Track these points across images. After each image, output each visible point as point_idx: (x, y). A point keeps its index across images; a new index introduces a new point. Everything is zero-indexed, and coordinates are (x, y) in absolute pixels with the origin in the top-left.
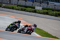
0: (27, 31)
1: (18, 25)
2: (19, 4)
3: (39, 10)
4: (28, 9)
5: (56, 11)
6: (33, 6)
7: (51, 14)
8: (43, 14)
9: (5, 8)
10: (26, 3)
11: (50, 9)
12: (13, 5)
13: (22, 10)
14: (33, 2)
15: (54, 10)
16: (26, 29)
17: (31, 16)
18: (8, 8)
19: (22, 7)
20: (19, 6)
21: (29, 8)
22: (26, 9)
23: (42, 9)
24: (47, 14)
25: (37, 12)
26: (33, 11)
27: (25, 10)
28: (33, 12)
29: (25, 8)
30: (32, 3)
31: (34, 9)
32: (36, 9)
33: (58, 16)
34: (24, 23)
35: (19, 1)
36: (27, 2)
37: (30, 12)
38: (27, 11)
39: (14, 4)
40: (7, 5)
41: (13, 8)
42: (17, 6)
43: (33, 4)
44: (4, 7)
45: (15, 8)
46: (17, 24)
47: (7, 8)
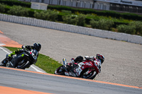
0: (84, 71)
1: (35, 54)
3: (39, 11)
4: (14, 8)
5: (80, 12)
6: (26, 1)
7: (69, 20)
8: (49, 20)
11: (66, 9)
15: (76, 11)
16: (80, 66)
17: (22, 24)
21: (17, 7)
22: (9, 10)
23: (48, 8)
24: (59, 19)
25: (35, 15)
26: (26, 13)
27: (6, 11)
28: (26, 15)
29: (7, 7)
31: (28, 9)
32: (32, 7)
33: (85, 25)
34: (5, 42)
37: (19, 15)
38: (12, 14)
46: (32, 52)
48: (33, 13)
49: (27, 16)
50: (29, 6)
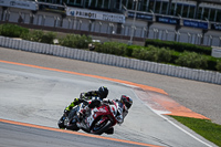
2: (151, 37)
4: (185, 55)
6: (205, 44)
9: (99, 51)
10: (178, 33)
12: (131, 41)
13: (162, 59)
14: (204, 31)
16: (93, 113)
18: (113, 53)
19: (163, 49)
20: (150, 46)
21: (190, 54)
22: (177, 58)
25: (217, 67)
26: (203, 63)
27: (173, 61)
28: (203, 66)
29: (175, 53)
30: (200, 35)
31: (207, 58)
32: (214, 54)
35: (152, 26)
36: (182, 29)
37: (192, 66)
38: (182, 64)
39: (135, 39)
40: (107, 42)
41: (129, 53)
42: (146, 46)
43: (202, 39)
44: (99, 49)
45: (139, 52)
47: (107, 52)
48: (215, 63)
49: (205, 69)
50: (209, 53)
